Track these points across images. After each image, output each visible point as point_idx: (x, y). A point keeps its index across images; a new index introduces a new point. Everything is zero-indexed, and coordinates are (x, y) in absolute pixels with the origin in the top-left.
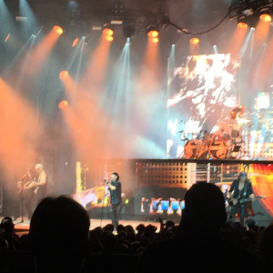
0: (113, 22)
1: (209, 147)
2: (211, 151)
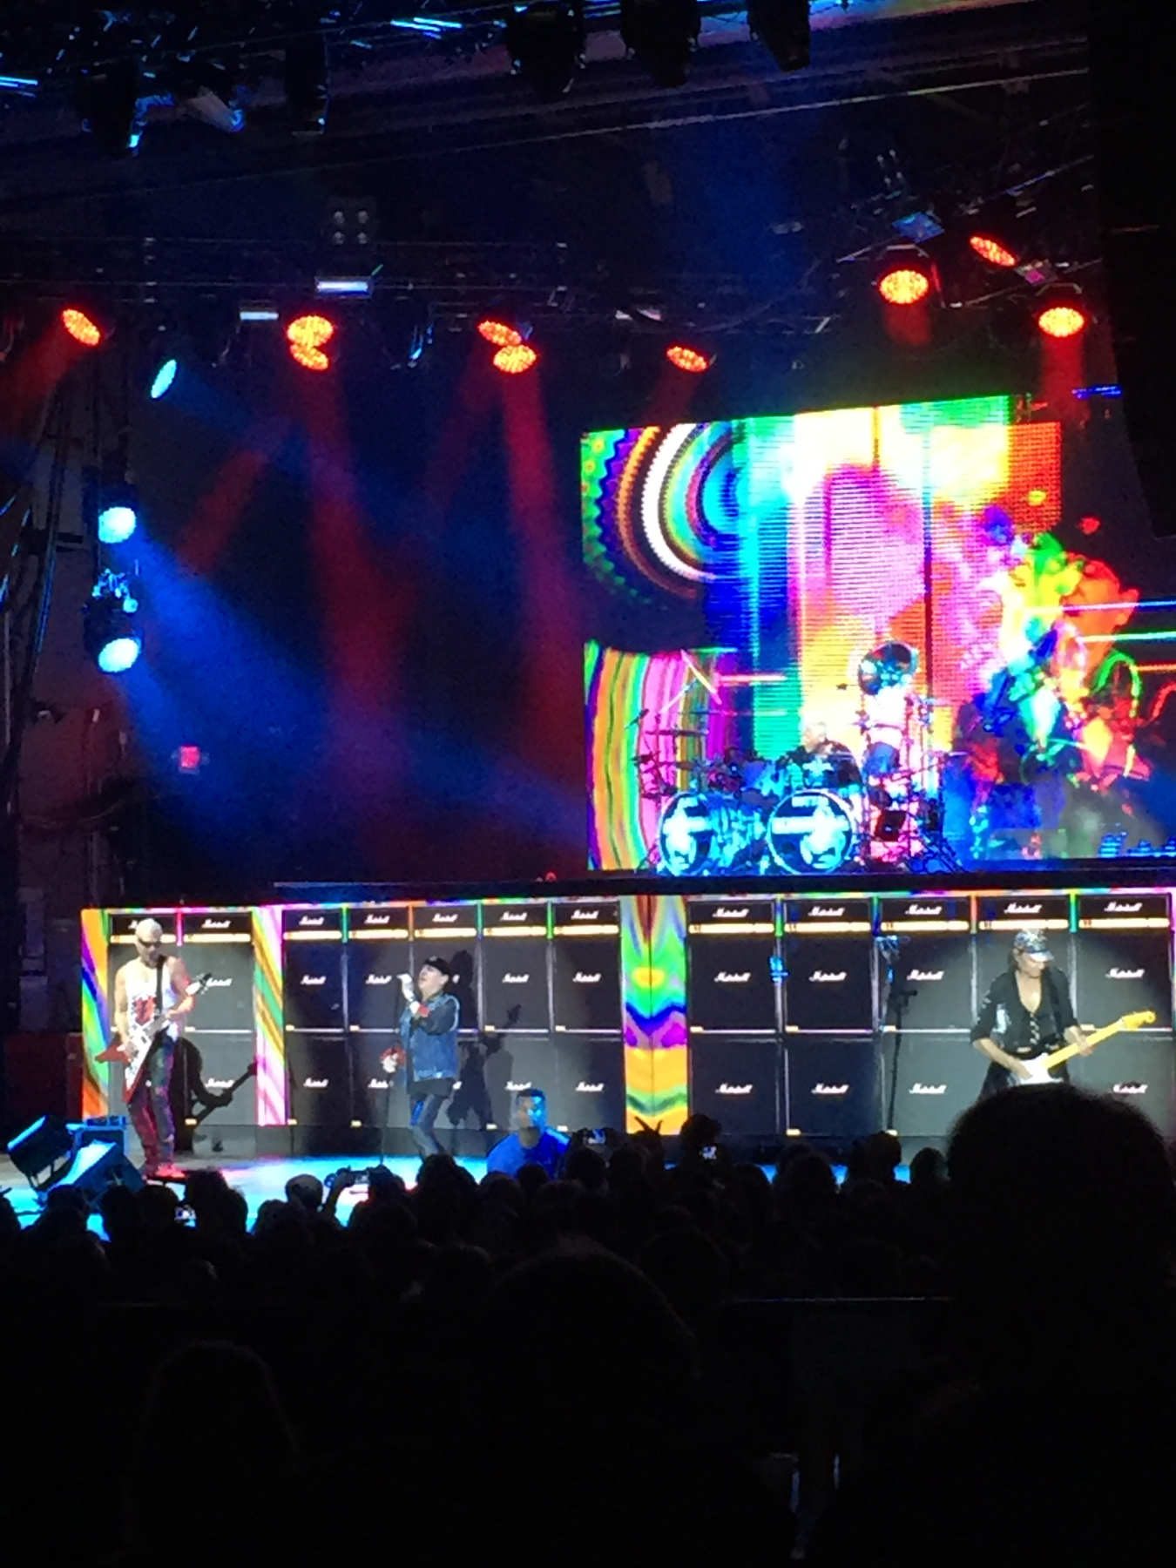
0: (324, 286)
1: (765, 820)
2: (778, 839)
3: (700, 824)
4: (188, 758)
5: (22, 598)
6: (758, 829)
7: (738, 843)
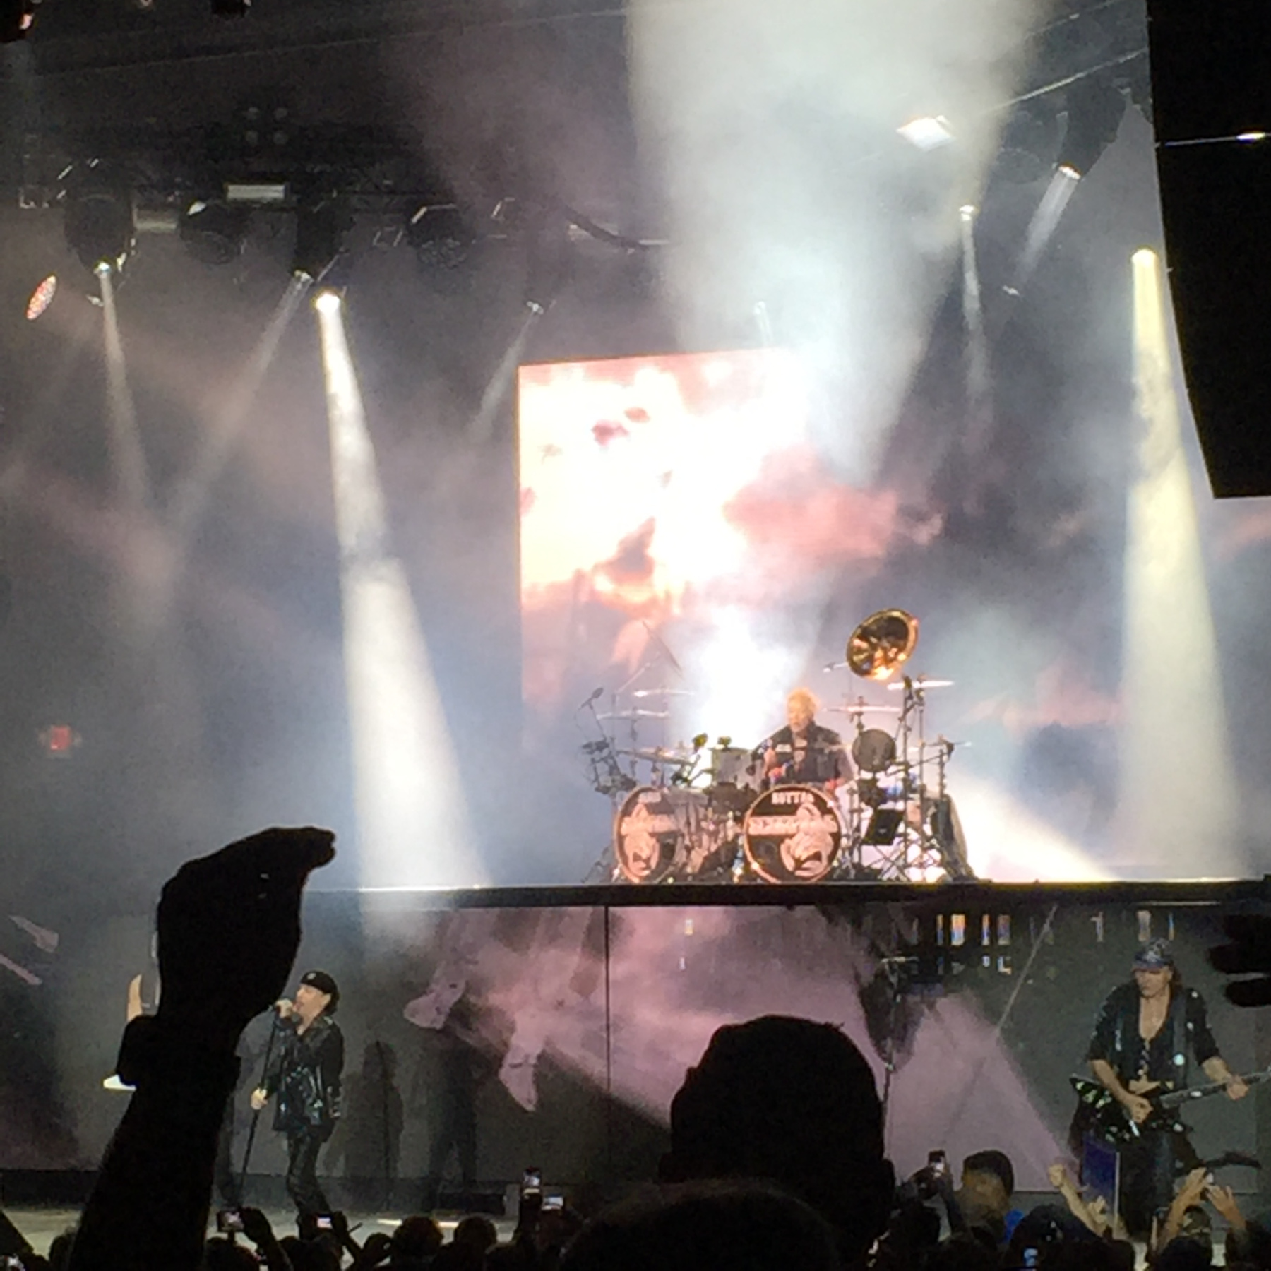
0: (237, 192)
1: (739, 820)
2: (755, 841)
6: (731, 828)
7: (708, 846)
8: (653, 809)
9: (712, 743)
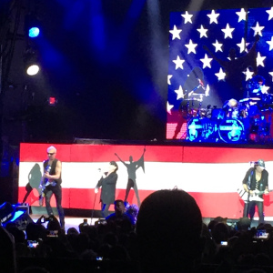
1: (218, 127)
2: (222, 132)
3: (199, 127)
4: (52, 101)
5: (6, 52)
6: (216, 129)
7: (210, 132)
8: (196, 123)
9: (212, 107)
